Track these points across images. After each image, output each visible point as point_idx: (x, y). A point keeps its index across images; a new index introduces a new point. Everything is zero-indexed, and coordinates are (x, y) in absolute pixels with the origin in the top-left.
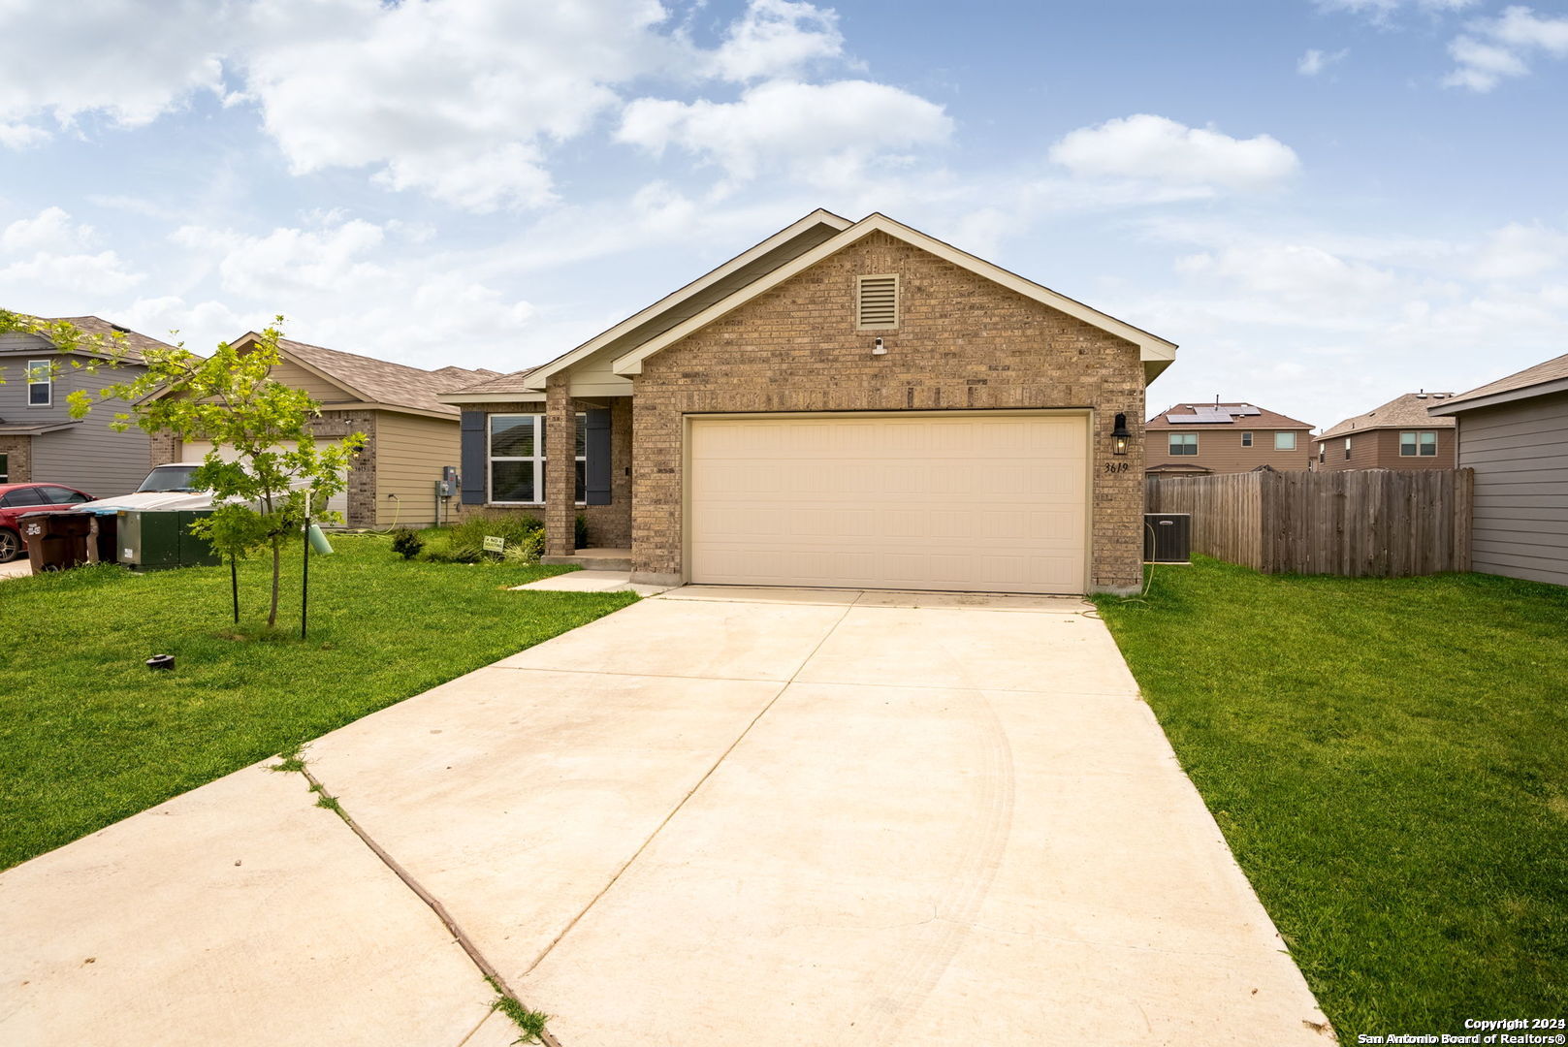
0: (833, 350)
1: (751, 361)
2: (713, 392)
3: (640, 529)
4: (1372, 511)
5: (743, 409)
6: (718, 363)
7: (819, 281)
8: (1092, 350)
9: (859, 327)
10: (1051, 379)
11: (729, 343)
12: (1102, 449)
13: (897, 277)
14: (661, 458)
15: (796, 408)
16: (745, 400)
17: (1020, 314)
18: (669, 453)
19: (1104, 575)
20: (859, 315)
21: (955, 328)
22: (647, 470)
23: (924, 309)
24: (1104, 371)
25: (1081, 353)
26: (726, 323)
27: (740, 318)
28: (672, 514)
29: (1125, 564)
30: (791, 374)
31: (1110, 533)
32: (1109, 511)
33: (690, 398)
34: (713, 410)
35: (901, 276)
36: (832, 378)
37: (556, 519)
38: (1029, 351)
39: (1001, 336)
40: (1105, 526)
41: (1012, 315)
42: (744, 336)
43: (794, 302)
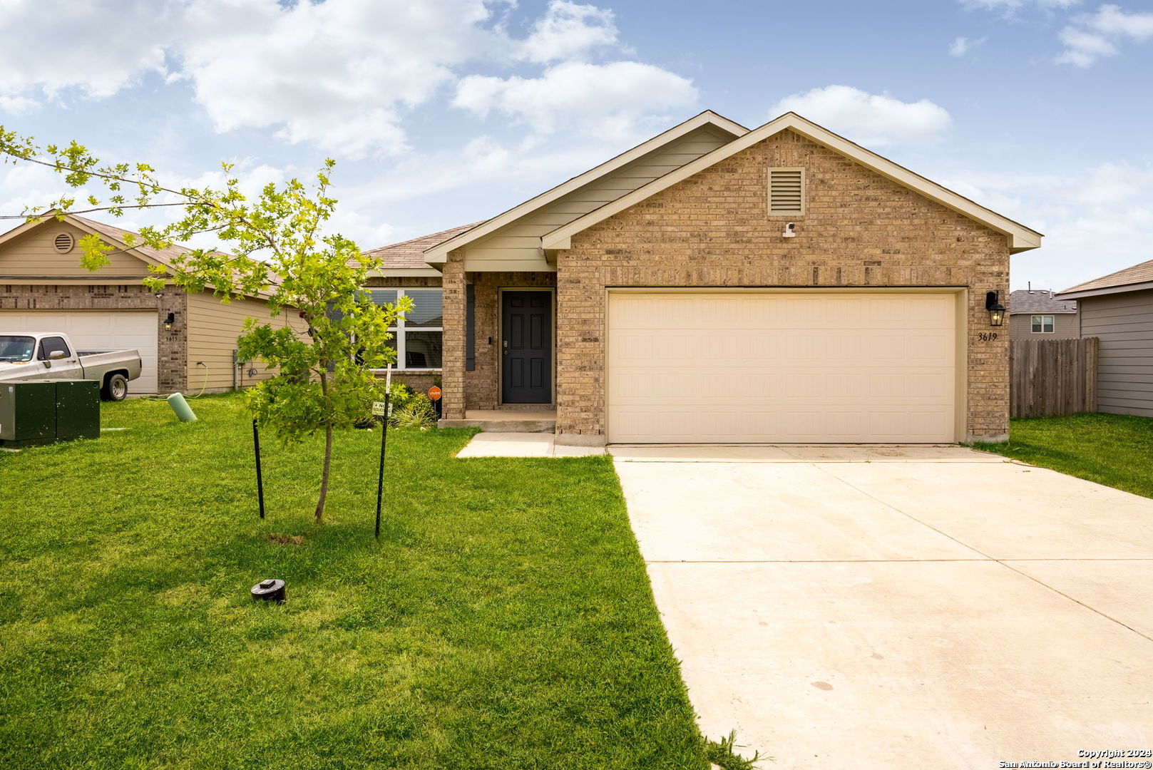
0: (747, 232)
1: (672, 240)
2: (635, 268)
3: (565, 394)
4: (1031, 370)
5: (665, 284)
6: (640, 242)
7: (733, 171)
8: (967, 238)
9: (770, 213)
10: (934, 262)
11: (649, 223)
12: (976, 321)
13: (803, 170)
14: (586, 328)
15: (714, 284)
16: (666, 275)
17: (908, 205)
18: (592, 324)
19: (978, 427)
20: (770, 203)
21: (854, 216)
22: (571, 339)
23: (826, 199)
24: (977, 256)
25: (958, 240)
26: (648, 205)
27: (661, 201)
28: (596, 380)
29: (996, 417)
30: (709, 253)
31: (983, 391)
32: (982, 373)
33: (613, 272)
34: (636, 284)
35: (807, 170)
36: (746, 257)
37: (453, 384)
38: (915, 238)
39: (892, 224)
40: (979, 385)
41: (901, 207)
42: (665, 218)
43: (711, 188)
